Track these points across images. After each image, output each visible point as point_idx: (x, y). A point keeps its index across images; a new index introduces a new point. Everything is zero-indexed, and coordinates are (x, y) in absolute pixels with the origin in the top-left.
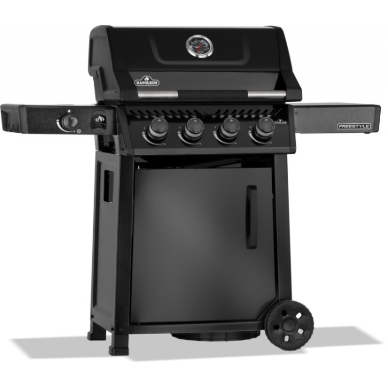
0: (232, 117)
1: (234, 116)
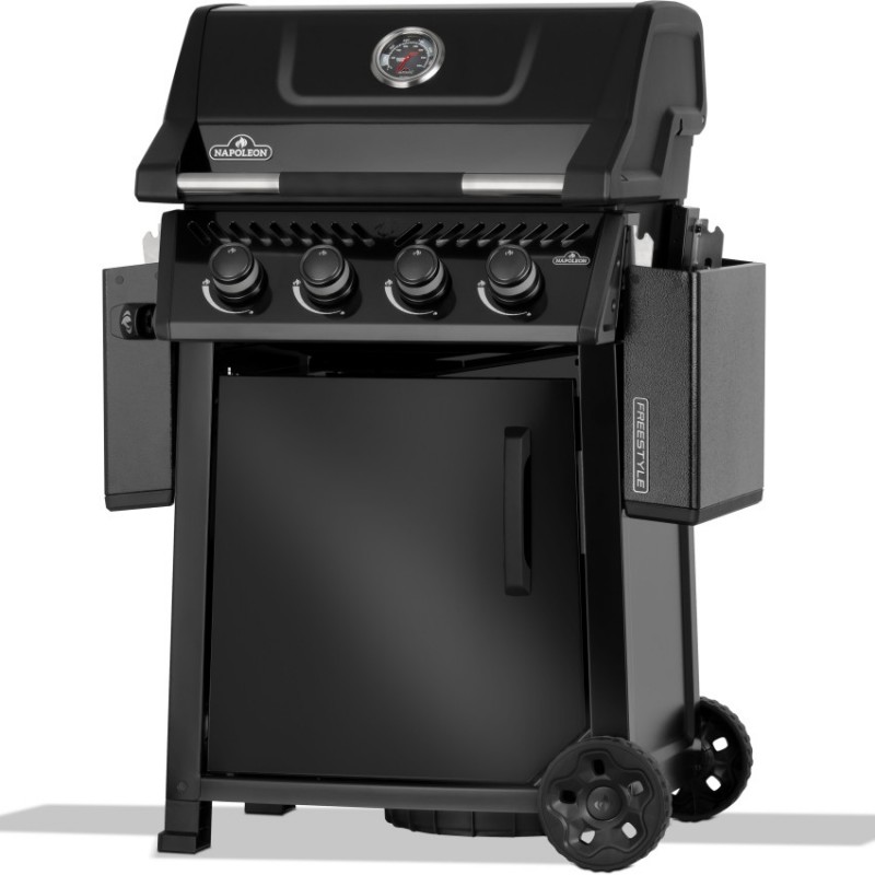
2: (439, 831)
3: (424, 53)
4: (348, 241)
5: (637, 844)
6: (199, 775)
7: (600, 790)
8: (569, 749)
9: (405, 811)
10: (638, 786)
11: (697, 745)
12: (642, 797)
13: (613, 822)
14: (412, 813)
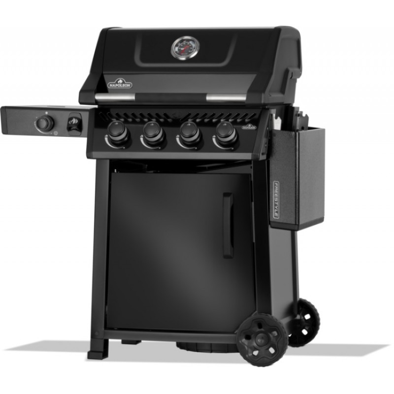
0: (192, 121)
1: (194, 121)
2: (197, 351)
3: (192, 46)
4: (162, 120)
5: (274, 356)
6: (103, 329)
7: (261, 335)
8: (248, 319)
9: (184, 343)
10: (275, 333)
11: (298, 317)
12: (277, 337)
13: (266, 347)
14: (187, 344)
